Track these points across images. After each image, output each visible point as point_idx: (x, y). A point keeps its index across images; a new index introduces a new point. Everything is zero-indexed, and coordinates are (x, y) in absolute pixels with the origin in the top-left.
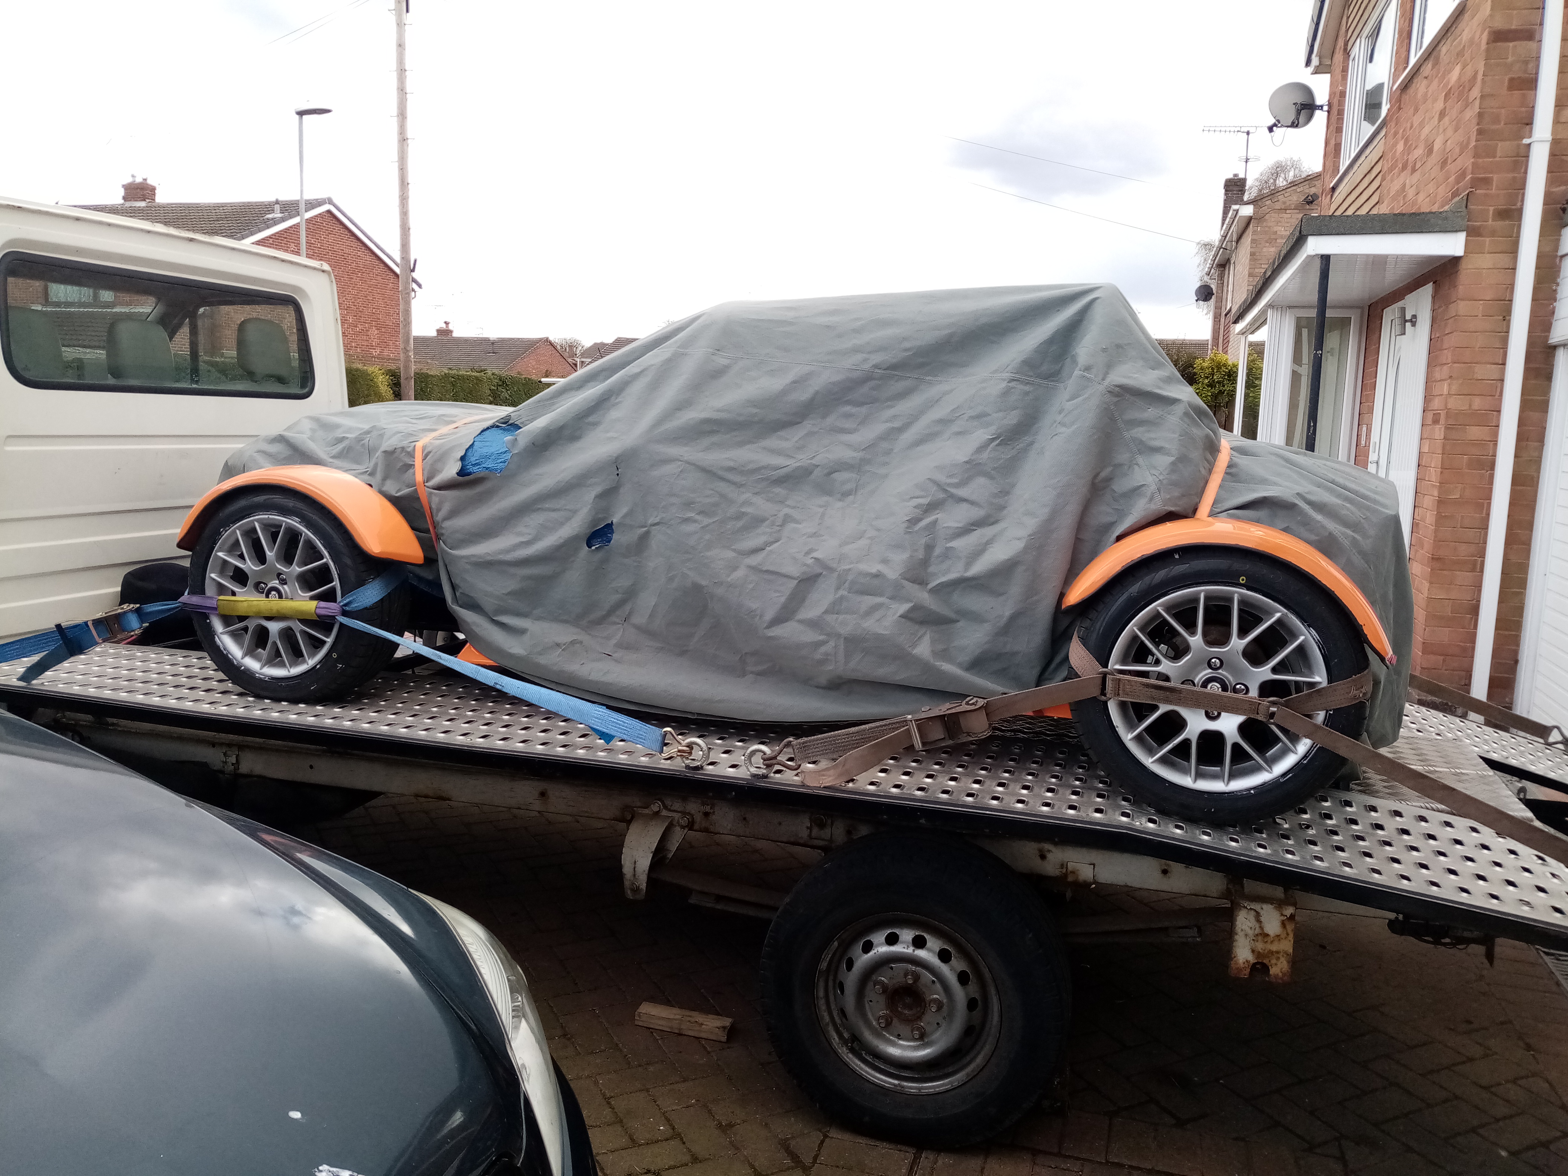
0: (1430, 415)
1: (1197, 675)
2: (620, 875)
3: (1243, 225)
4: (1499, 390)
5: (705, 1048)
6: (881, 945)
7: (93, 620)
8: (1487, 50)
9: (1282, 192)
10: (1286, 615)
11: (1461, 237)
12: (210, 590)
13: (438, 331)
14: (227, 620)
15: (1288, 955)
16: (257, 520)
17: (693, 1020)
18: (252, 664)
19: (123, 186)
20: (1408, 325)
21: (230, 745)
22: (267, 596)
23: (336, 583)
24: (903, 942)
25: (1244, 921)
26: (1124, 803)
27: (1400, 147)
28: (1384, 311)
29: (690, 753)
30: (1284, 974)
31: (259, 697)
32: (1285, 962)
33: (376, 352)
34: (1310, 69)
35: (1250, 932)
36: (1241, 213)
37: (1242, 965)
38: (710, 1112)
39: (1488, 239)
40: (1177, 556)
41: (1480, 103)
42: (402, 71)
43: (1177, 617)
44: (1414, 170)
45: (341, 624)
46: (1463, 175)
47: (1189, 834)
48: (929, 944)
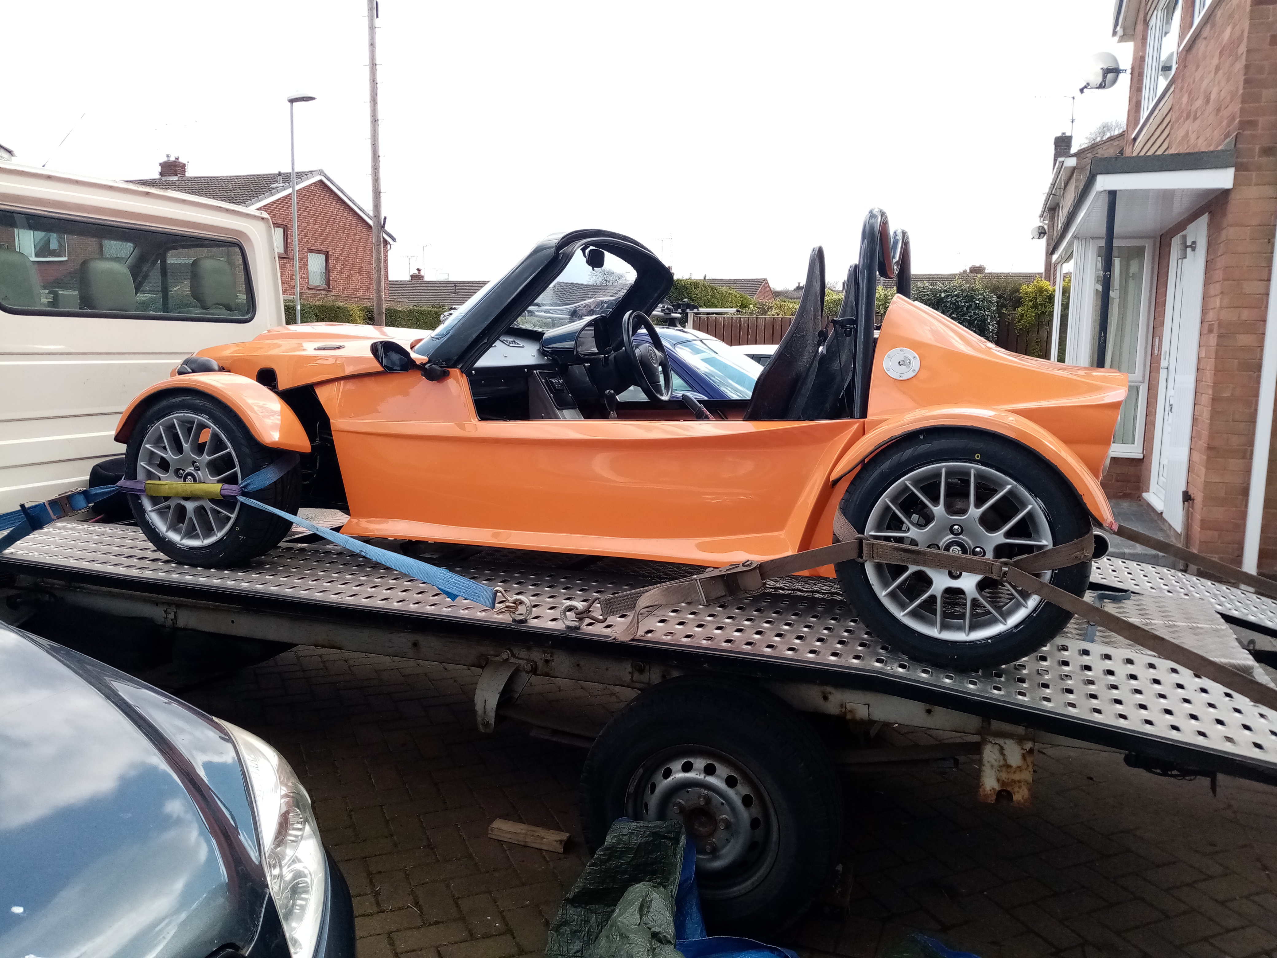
0: (1206, 326)
1: (941, 540)
2: (474, 712)
3: (1068, 174)
4: (1265, 302)
5: (544, 858)
6: (678, 772)
7: (49, 501)
8: (1252, 12)
9: (1101, 146)
10: (1016, 487)
11: (1231, 172)
12: (141, 475)
13: (412, 276)
14: (155, 500)
15: (1028, 783)
16: (175, 418)
17: (536, 834)
18: (174, 537)
19: (160, 164)
20: (1189, 250)
21: (169, 604)
22: (185, 481)
23: (237, 469)
24: (696, 770)
25: (990, 754)
26: (881, 651)
27: (1185, 100)
28: (1173, 239)
29: (516, 609)
30: (1026, 801)
31: (180, 563)
32: (1026, 790)
33: (359, 294)
34: (1116, 38)
35: (996, 764)
36: (1065, 165)
37: (989, 793)
38: (540, 912)
39: (1254, 174)
40: (922, 437)
41: (1247, 56)
42: (373, 66)
43: (924, 490)
44: (1195, 119)
45: (242, 503)
46: (1233, 118)
47: (934, 677)
48: (718, 772)
